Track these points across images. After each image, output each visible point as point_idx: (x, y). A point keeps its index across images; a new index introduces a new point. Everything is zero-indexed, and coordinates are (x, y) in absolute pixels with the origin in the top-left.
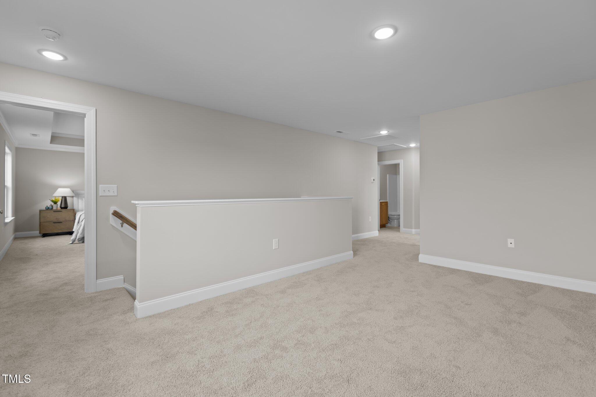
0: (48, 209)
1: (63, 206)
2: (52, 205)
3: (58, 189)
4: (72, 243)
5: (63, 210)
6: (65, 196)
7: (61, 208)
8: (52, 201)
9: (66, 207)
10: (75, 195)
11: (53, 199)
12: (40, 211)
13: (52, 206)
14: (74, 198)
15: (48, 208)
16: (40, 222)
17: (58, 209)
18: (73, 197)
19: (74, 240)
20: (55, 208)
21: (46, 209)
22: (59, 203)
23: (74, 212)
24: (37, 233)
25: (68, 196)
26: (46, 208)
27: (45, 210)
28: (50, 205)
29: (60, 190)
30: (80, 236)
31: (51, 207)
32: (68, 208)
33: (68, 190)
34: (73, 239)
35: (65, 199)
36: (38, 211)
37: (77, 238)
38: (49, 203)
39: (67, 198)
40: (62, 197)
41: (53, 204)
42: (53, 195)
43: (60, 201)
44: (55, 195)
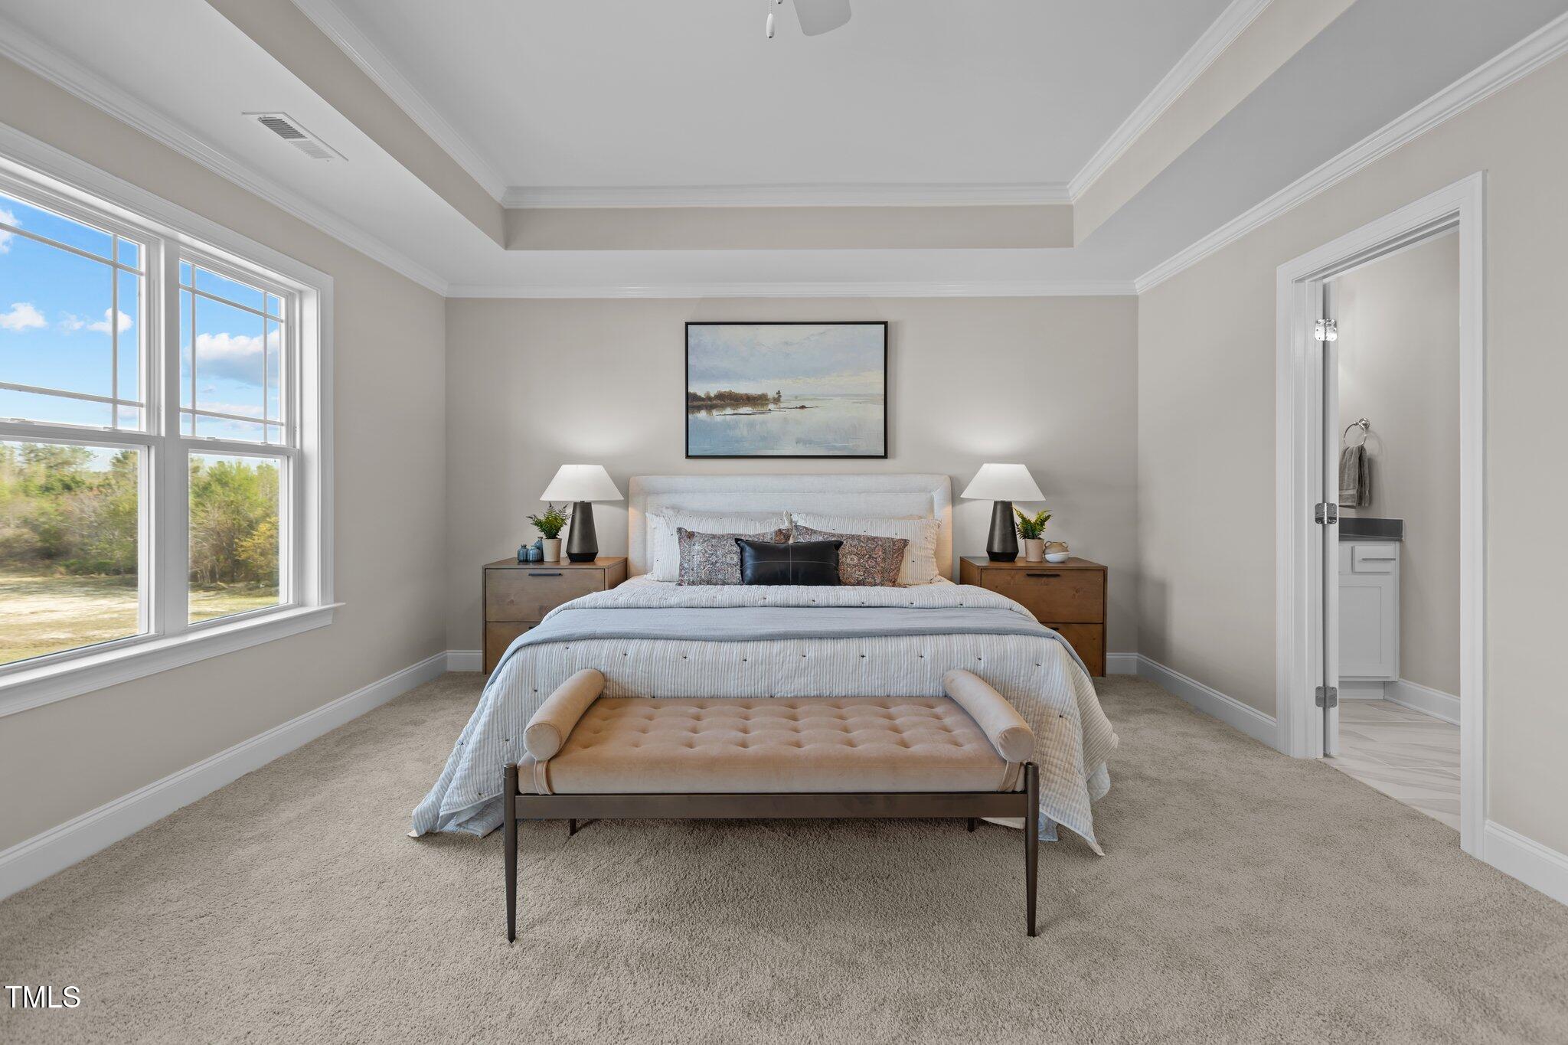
0: (523, 558)
1: (577, 548)
2: (541, 541)
3: (557, 468)
5: (567, 570)
6: (586, 499)
7: (568, 557)
8: (540, 524)
9: (589, 557)
10: (621, 498)
11: (543, 517)
12: (486, 572)
13: (540, 548)
14: (630, 509)
15: (527, 553)
16: (485, 623)
18: (626, 505)
20: (548, 556)
21: (520, 561)
23: (606, 581)
26: (519, 554)
27: (514, 562)
28: (533, 540)
29: (567, 472)
31: (532, 553)
32: (600, 561)
33: (597, 472)
35: (585, 510)
38: (529, 535)
39: (594, 507)
40: (575, 504)
41: (541, 536)
42: (542, 499)
43: (569, 522)
44: (549, 496)
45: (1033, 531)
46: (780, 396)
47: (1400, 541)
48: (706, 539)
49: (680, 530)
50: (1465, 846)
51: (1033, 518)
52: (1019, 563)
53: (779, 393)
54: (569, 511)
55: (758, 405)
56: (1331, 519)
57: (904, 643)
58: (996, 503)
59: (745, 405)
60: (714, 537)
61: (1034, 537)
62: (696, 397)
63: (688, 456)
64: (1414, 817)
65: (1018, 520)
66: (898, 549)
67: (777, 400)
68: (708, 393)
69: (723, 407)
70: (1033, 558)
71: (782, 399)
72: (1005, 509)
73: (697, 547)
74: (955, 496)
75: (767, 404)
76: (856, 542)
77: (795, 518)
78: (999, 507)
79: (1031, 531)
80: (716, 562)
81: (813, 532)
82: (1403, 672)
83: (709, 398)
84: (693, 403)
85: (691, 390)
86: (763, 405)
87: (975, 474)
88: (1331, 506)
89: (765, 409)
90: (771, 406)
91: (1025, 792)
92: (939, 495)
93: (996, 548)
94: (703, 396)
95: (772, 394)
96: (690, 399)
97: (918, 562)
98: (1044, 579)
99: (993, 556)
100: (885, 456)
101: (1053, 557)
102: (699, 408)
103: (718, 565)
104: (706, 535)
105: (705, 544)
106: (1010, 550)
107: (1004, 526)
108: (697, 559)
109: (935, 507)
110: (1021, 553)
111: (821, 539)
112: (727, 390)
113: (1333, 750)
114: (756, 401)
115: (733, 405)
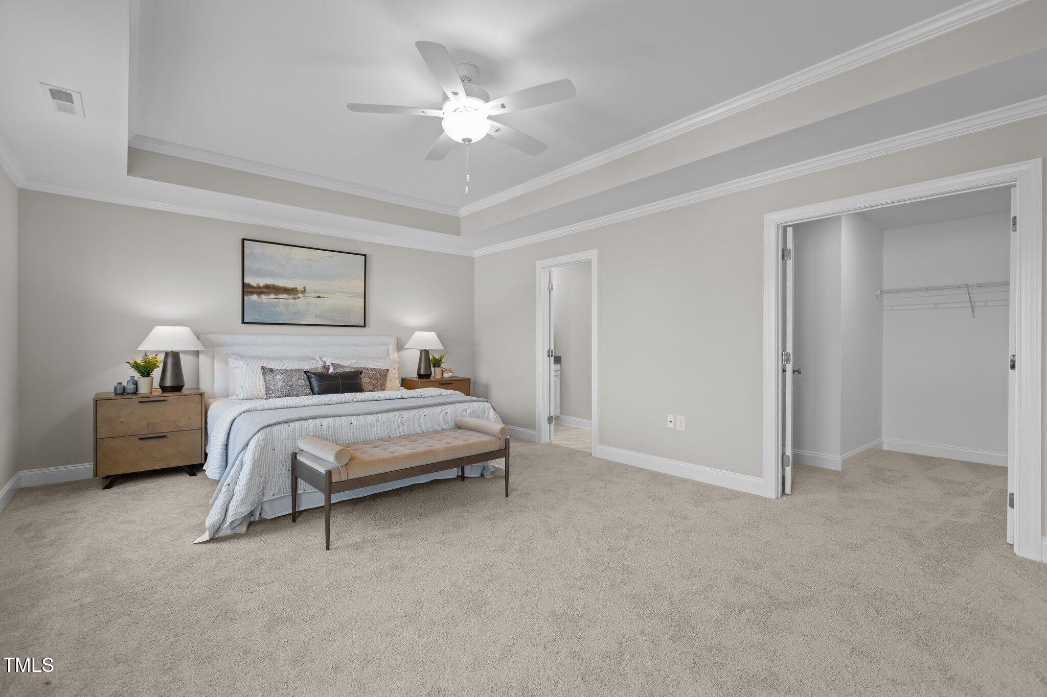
0: (121, 392)
1: (168, 383)
2: (136, 378)
3: (152, 328)
4: (212, 540)
5: (171, 397)
6: (175, 349)
7: (164, 389)
8: (136, 366)
9: (178, 388)
10: (203, 349)
11: (139, 361)
12: (97, 401)
13: (136, 384)
14: (201, 356)
15: (124, 388)
16: (96, 440)
17: (154, 394)
18: (197, 353)
19: (217, 527)
20: (143, 389)
21: (117, 394)
22: (157, 373)
23: (202, 403)
24: (86, 469)
25: (185, 352)
26: (116, 389)
27: (113, 396)
28: (129, 378)
29: (160, 331)
30: (240, 510)
31: (131, 387)
32: (184, 391)
33: (183, 331)
34: (214, 525)
35: (174, 357)
36: (92, 402)
37: (229, 519)
38: (126, 375)
39: (182, 356)
40: (167, 354)
41: (136, 375)
42: (140, 348)
43: (161, 365)
44: (144, 347)
45: (438, 363)
46: (305, 290)
47: (561, 364)
48: (283, 372)
49: (263, 368)
50: (593, 455)
51: (437, 357)
52: (432, 378)
53: (305, 288)
54: (161, 357)
55: (290, 293)
56: (552, 356)
57: (439, 408)
58: (422, 351)
59: (283, 293)
60: (287, 371)
61: (439, 366)
62: (249, 286)
63: (243, 322)
64: (579, 451)
65: (431, 357)
66: (384, 373)
67: (304, 292)
68: (258, 284)
69: (268, 293)
70: (438, 376)
71: (306, 291)
72: (425, 353)
73: (278, 377)
74: (400, 347)
75: (298, 294)
76: (367, 371)
77: (324, 359)
78: (423, 352)
79: (437, 363)
80: (292, 385)
81: (343, 367)
82: (561, 413)
83: (259, 287)
84: (246, 289)
85: (246, 281)
86: (295, 294)
87: (411, 337)
88: (552, 350)
89: (296, 296)
90: (300, 295)
91: (505, 448)
92: (392, 347)
93: (422, 372)
94: (255, 286)
95: (300, 288)
96: (245, 287)
97: (393, 380)
98: (446, 385)
99: (420, 376)
100: (364, 326)
101: (446, 375)
102: (252, 293)
103: (293, 386)
104: (282, 370)
105: (283, 375)
106: (428, 373)
107: (426, 362)
108: (280, 384)
109: (390, 353)
110: (433, 375)
111: (349, 370)
112: (272, 283)
113: (552, 439)
114: (291, 291)
115: (276, 293)
